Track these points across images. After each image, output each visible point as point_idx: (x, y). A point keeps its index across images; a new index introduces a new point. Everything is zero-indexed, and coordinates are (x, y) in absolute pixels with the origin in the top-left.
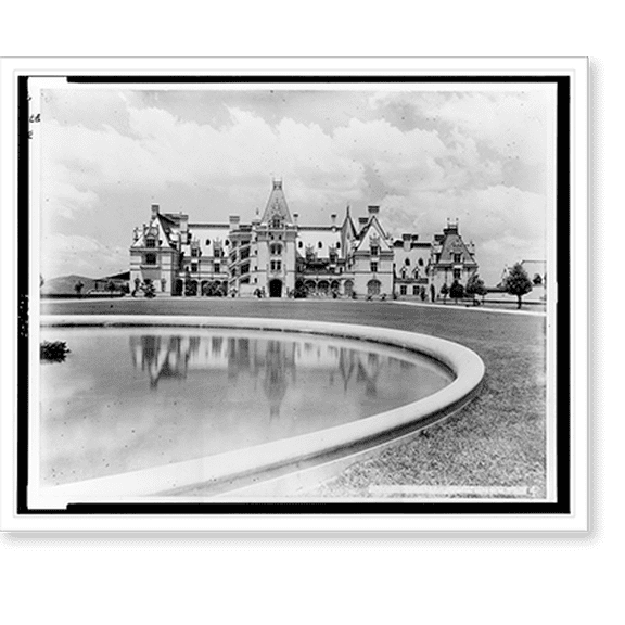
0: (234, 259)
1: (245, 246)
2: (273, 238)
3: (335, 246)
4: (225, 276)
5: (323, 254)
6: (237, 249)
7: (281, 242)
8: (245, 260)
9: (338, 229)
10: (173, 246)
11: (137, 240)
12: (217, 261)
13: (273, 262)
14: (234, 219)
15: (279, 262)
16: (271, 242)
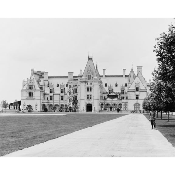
0: (70, 94)
1: (75, 87)
2: (87, 84)
3: (124, 85)
4: (66, 102)
5: (117, 90)
6: (71, 89)
7: (92, 86)
8: (75, 94)
9: (126, 76)
10: (41, 88)
11: (24, 85)
12: (62, 94)
13: (88, 95)
14: (71, 73)
15: (91, 95)
16: (87, 86)
